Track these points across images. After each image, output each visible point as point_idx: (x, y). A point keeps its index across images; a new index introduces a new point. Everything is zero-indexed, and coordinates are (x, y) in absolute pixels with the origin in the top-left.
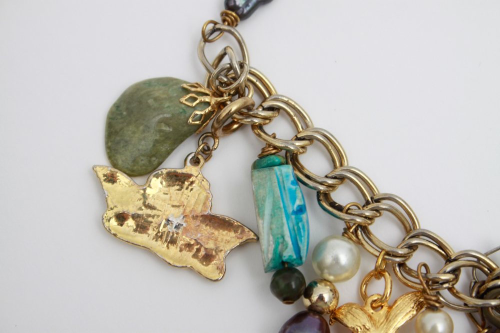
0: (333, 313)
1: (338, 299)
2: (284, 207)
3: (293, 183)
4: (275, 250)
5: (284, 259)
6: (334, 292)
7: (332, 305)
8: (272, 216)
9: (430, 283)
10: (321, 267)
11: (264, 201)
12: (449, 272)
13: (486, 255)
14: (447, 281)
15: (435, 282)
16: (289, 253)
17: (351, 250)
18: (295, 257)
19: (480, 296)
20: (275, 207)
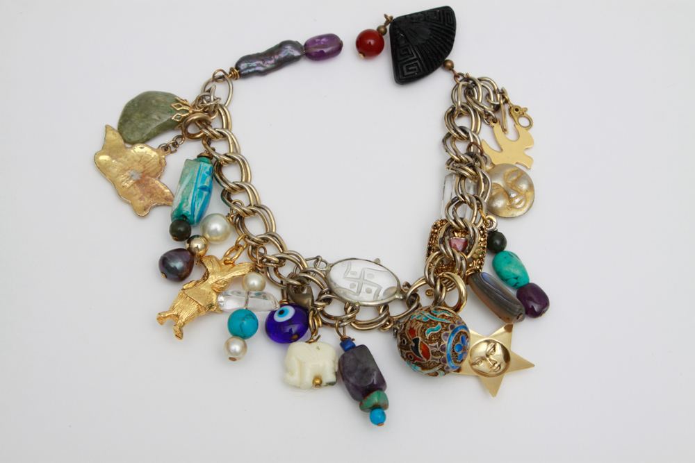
0: (200, 257)
1: (206, 251)
2: (196, 183)
3: (207, 173)
4: (180, 205)
5: (184, 212)
6: (205, 246)
7: (201, 252)
8: (187, 185)
9: (265, 260)
10: (204, 229)
11: (186, 176)
12: (278, 258)
13: (306, 260)
14: (275, 263)
15: (269, 261)
16: (187, 210)
17: (226, 227)
18: (190, 213)
19: (291, 278)
20: (191, 181)
